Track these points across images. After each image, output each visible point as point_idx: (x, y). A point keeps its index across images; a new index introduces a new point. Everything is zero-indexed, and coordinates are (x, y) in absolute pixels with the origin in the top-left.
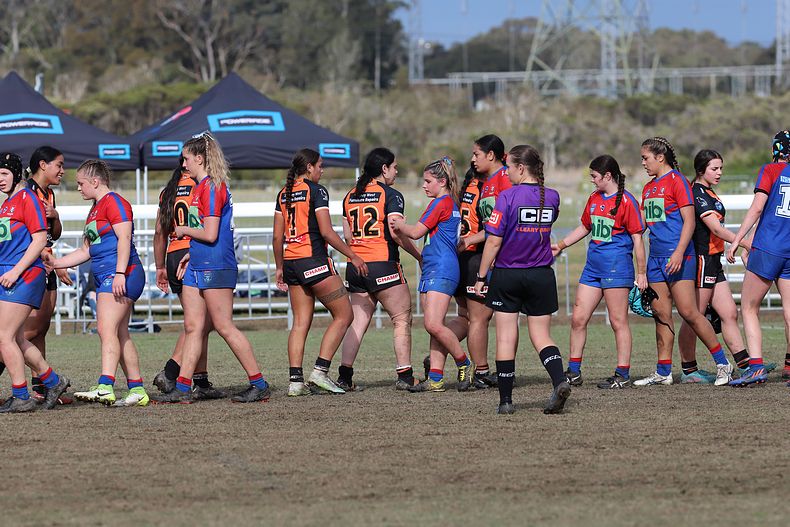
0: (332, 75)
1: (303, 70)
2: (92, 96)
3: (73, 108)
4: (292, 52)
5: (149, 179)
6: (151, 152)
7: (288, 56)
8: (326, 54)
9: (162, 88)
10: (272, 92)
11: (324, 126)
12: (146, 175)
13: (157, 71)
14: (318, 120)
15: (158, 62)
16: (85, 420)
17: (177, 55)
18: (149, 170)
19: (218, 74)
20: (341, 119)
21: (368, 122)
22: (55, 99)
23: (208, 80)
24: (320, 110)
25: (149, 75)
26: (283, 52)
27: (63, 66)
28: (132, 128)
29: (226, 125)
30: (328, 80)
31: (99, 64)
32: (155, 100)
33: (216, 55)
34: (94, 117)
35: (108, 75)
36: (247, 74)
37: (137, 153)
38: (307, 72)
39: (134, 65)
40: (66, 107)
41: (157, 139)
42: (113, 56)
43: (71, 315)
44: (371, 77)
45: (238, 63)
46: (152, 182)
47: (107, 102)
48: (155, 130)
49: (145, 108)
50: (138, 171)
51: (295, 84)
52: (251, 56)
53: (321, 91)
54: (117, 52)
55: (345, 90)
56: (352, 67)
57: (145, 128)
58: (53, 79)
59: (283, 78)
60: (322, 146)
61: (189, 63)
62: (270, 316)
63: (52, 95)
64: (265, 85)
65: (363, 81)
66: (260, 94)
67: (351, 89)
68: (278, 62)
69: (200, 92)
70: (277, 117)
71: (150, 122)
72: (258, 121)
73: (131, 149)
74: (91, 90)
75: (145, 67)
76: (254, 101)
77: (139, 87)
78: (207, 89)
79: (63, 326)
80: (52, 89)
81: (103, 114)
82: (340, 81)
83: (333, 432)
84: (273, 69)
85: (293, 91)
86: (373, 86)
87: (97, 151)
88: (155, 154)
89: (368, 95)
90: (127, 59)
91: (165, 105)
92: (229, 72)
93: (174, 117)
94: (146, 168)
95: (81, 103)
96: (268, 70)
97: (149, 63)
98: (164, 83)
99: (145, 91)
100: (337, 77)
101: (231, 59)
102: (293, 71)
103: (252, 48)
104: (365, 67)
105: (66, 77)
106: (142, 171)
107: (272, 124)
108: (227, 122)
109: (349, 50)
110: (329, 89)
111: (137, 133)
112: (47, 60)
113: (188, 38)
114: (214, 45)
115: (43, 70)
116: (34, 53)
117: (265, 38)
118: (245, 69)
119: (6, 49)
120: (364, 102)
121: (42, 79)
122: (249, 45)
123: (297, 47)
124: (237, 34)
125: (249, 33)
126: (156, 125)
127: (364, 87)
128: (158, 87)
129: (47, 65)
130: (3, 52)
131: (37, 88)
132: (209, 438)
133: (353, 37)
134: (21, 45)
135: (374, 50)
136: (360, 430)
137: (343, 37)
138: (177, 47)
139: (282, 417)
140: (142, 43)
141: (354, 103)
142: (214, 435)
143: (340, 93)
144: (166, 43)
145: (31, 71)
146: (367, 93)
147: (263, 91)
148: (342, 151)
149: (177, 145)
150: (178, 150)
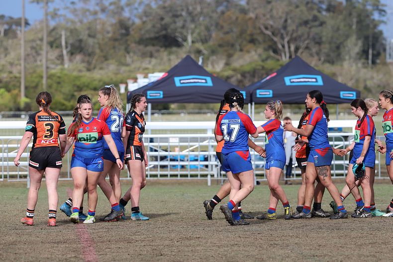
0: (347, 57)
1: (333, 55)
2: (228, 67)
3: (218, 73)
4: (327, 46)
5: (255, 108)
6: (256, 95)
7: (325, 48)
8: (344, 47)
10: (316, 65)
11: (343, 82)
12: (253, 106)
13: (260, 55)
14: (340, 80)
15: (260, 50)
16: (222, 228)
17: (270, 47)
18: (255, 104)
19: (290, 57)
20: (351, 79)
21: (365, 81)
22: (209, 69)
23: (285, 59)
24: (341, 75)
25: (256, 57)
26: (323, 46)
27: (213, 52)
28: (247, 83)
29: (293, 82)
30: (345, 60)
31: (231, 52)
32: (258, 69)
33: (289, 47)
34: (228, 78)
35: (235, 57)
36: (304, 56)
37: (249, 95)
38: (336, 55)
39: (248, 52)
40: (214, 73)
41: (259, 88)
42: (238, 47)
43: (216, 176)
44: (367, 58)
45: (300, 51)
46: (257, 111)
47: (235, 70)
48: (258, 84)
49: (253, 73)
50: (249, 105)
51: (329, 62)
52: (307, 48)
53: (342, 65)
54: (240, 45)
55: (354, 65)
56: (358, 54)
57: (253, 83)
58: (208, 59)
59: (322, 59)
60: (342, 93)
61: (276, 51)
63: (207, 66)
64: (313, 62)
65: (363, 61)
66: (310, 67)
67: (357, 64)
68: (320, 50)
69: (281, 65)
70: (319, 78)
71: (256, 80)
72: (310, 80)
73: (246, 93)
74: (227, 64)
75: (253, 53)
76: (308, 70)
77: (250, 63)
78: (284, 64)
79: (212, 181)
80: (207, 64)
81: (232, 76)
82: (352, 60)
83: (346, 236)
84: (318, 54)
85: (327, 65)
86: (368, 63)
88: (258, 96)
89: (365, 67)
90: (245, 49)
91: (264, 72)
92: (296, 56)
93: (268, 78)
94: (253, 103)
95: (222, 71)
96: (315, 55)
97: (256, 51)
98: (263, 61)
99: (253, 65)
100: (350, 57)
101: (297, 49)
102: (328, 55)
103: (308, 44)
104: (364, 53)
105: (214, 57)
106: (251, 104)
107: (317, 81)
108: (294, 80)
109: (356, 45)
110: (346, 65)
111: (249, 86)
112: (205, 49)
113: (275, 39)
114: (289, 42)
115: (203, 54)
116: (199, 46)
117: (314, 39)
118: (304, 54)
119: (185, 44)
120: (363, 71)
121: (203, 59)
122: (306, 42)
123: (330, 43)
124: (300, 37)
125: (306, 36)
126: (259, 81)
127: (363, 64)
128: (261, 63)
129: (205, 52)
130: (183, 45)
131: (200, 63)
132: (283, 238)
133: (358, 38)
134: (193, 42)
135: (368, 45)
136: (359, 235)
137: (353, 38)
138: (270, 43)
139: (321, 228)
140: (253, 41)
141: (358, 71)
142: (286, 236)
143: (352, 66)
144: (264, 41)
145: (198, 55)
146: (365, 66)
147: (313, 64)
148: (352, 95)
149: (269, 92)
150: (269, 94)
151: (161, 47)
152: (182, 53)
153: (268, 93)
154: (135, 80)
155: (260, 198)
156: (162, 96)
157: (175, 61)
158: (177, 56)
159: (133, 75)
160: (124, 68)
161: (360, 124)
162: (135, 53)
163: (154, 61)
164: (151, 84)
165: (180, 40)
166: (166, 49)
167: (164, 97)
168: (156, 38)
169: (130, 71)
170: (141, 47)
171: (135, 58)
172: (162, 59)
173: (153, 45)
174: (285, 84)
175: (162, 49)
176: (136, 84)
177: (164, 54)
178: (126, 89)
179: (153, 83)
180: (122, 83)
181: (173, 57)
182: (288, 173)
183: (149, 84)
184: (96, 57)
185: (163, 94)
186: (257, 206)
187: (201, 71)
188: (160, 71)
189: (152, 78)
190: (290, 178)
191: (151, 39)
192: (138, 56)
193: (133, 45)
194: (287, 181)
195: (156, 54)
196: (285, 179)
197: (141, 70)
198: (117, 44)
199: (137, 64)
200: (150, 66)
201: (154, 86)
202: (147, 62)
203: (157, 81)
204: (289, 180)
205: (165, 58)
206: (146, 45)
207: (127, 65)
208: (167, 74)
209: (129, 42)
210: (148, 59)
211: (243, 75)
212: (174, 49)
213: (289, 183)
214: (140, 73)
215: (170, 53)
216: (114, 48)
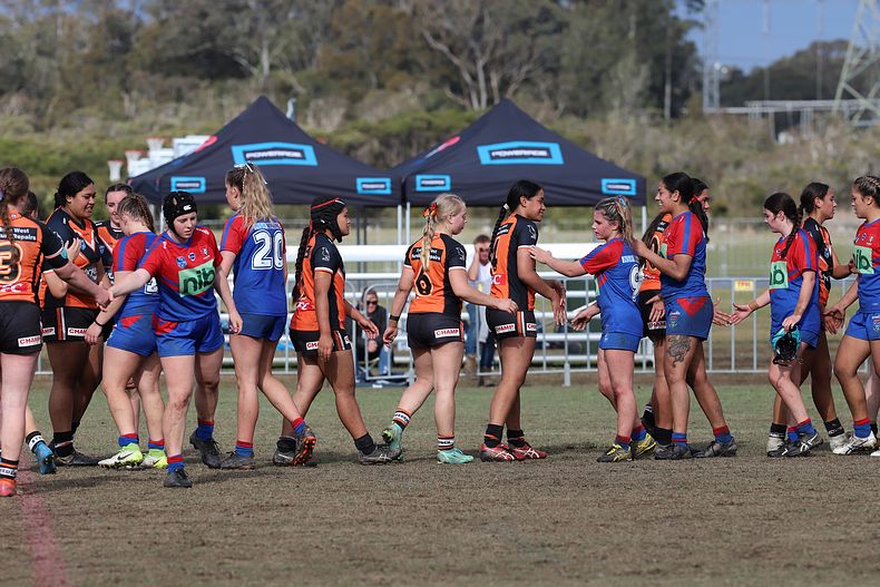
0: (616, 103)
1: (584, 97)
2: (350, 124)
3: (329, 137)
4: (572, 77)
5: (411, 216)
6: (415, 186)
7: (568, 82)
8: (610, 80)
9: (428, 116)
10: (549, 121)
11: (607, 159)
12: (408, 212)
13: (422, 97)
14: (600, 152)
15: (422, 87)
16: (339, 484)
17: (445, 79)
18: (411, 206)
19: (490, 101)
20: (626, 151)
21: (656, 155)
22: (309, 127)
23: (478, 107)
24: (603, 141)
25: (413, 101)
26: (561, 77)
27: (318, 90)
28: (394, 159)
29: (498, 157)
30: (612, 108)
31: (358, 89)
32: (419, 129)
33: (488, 80)
34: (351, 147)
35: (368, 100)
36: (522, 100)
37: (399, 187)
38: (590, 98)
39: (397, 90)
40: (321, 136)
41: (420, 173)
42: (374, 79)
44: (661, 105)
45: (512, 88)
46: (415, 220)
47: (366, 130)
48: (419, 162)
49: (407, 137)
50: (400, 208)
51: (575, 112)
52: (527, 81)
53: (604, 121)
54: (378, 75)
55: (632, 120)
56: (640, 94)
57: (408, 160)
58: (306, 105)
59: (562, 106)
60: (604, 182)
61: (457, 88)
62: (544, 371)
63: (305, 122)
64: (541, 113)
65: (651, 110)
66: (535, 123)
67: (637, 117)
68: (557, 87)
69: (468, 120)
70: (555, 148)
71: (414, 153)
72: (534, 153)
73: (392, 183)
74: (349, 117)
75: (408, 92)
76: (530, 130)
77: (401, 115)
78: (477, 117)
80: (306, 116)
81: (361, 145)
82: (626, 109)
83: (614, 500)
84: (551, 94)
85: (572, 120)
86: (663, 116)
87: (355, 184)
88: (419, 188)
89: (657, 125)
90: (388, 84)
91: (429, 134)
92: (502, 99)
93: (441, 148)
94: (408, 205)
95: (337, 132)
96: (545, 96)
97: (413, 88)
98: (429, 110)
99: (408, 119)
100: (622, 105)
101: (505, 84)
102: (573, 98)
103: (528, 72)
104: (654, 93)
105: (321, 102)
106: (404, 207)
107: (549, 156)
108: (500, 153)
109: (636, 74)
110: (613, 118)
111: (399, 165)
112: (300, 83)
113: (456, 61)
114: (485, 68)
115: (296, 95)
116: (286, 75)
117: (542, 61)
118: (520, 95)
119: (255, 71)
120: (652, 133)
121: (295, 105)
122: (525, 69)
123: (578, 70)
124: (511, 56)
125: (525, 55)
126: (420, 156)
127: (653, 116)
128: (423, 114)
129: (300, 89)
130: (251, 74)
131: (289, 114)
132: (475, 505)
133: (641, 60)
134: (272, 67)
135: (664, 75)
136: (644, 499)
137: (630, 60)
138: (445, 71)
139: (557, 483)
140: (406, 66)
141: (641, 133)
142: (481, 502)
143: (626, 122)
144: (432, 66)
145: (283, 96)
146: (656, 123)
147: (539, 119)
148: (627, 187)
149: (444, 180)
150: (444, 185)
151: (202, 78)
152: (250, 93)
153: (442, 182)
154: (144, 152)
155: (423, 415)
156: (203, 188)
157: (234, 110)
158: (237, 97)
159: (138, 140)
160: (118, 126)
161: (786, 250)
162: (141, 91)
163: (185, 109)
164: (181, 161)
165: (244, 62)
166: (211, 83)
167: (207, 191)
168: (191, 58)
169: (132, 132)
170: (157, 78)
171: (144, 102)
172: (203, 105)
173: (185, 74)
174: (479, 161)
175: (204, 84)
176: (144, 162)
177: (208, 94)
178: (123, 171)
179: (183, 157)
180: (113, 158)
181: (227, 101)
182: (486, 362)
183: (174, 161)
184: (55, 100)
185: (207, 184)
186: (417, 434)
187: (291, 133)
188: (199, 133)
189: (181, 147)
190: (490, 371)
191: (179, 60)
192: (149, 99)
193: (138, 73)
194: (482, 377)
195: (191, 95)
196: (479, 374)
197: (156, 129)
198: (101, 70)
199: (148, 117)
200: (175, 121)
201: (186, 165)
202: (171, 112)
203: (194, 154)
204: (489, 377)
205: (211, 103)
206: (168, 75)
207: (126, 118)
208: (215, 139)
209: (129, 68)
210: (173, 105)
211: (386, 141)
212: (231, 82)
213: (488, 382)
214: (154, 137)
215: (221, 93)
216: (96, 79)
